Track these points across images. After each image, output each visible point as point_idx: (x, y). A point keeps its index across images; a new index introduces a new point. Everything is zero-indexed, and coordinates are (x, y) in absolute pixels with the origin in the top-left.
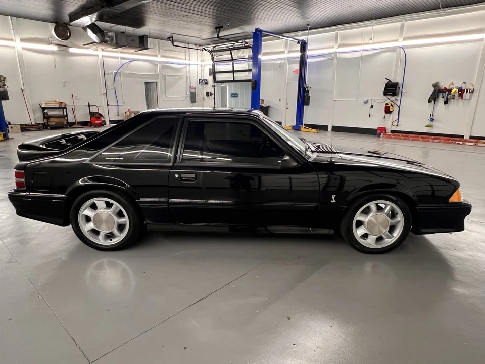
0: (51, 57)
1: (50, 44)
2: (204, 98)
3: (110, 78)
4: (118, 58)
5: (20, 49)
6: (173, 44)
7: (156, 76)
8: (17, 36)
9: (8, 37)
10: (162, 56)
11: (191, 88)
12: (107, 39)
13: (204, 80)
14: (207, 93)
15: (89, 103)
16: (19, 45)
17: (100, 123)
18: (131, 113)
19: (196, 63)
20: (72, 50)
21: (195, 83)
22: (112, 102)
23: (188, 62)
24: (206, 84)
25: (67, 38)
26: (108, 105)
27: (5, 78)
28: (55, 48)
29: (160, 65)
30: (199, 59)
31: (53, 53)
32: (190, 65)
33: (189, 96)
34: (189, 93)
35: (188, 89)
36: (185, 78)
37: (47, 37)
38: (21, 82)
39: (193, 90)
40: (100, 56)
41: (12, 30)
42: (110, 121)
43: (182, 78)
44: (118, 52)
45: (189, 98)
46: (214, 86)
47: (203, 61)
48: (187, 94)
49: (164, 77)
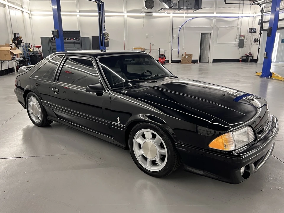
0: (141, 20)
1: (142, 12)
2: (251, 44)
3: (176, 31)
4: (183, 17)
5: (125, 17)
6: (225, 2)
7: (210, 28)
8: (125, 10)
9: (121, 11)
10: (217, 13)
11: (240, 36)
12: (172, 5)
13: (253, 29)
14: (255, 40)
15: (159, 48)
16: (125, 14)
17: (163, 62)
18: (186, 55)
19: (249, 15)
20: (154, 15)
21: (244, 32)
22: (175, 48)
23: (240, 15)
24: (255, 32)
25: (152, 7)
26: (172, 50)
27: (108, 34)
28: (144, 14)
29: (215, 20)
30: (252, 12)
31: (143, 17)
32: (242, 17)
33: (238, 42)
34: (238, 40)
35: (238, 37)
36: (236, 28)
37: (141, 9)
38: (124, 36)
39: (242, 38)
40: (171, 17)
41: (123, 7)
42: (172, 60)
43: (233, 29)
44: (184, 13)
45: (237, 44)
46: (261, 34)
47: (256, 13)
48: (236, 41)
49: (217, 29)
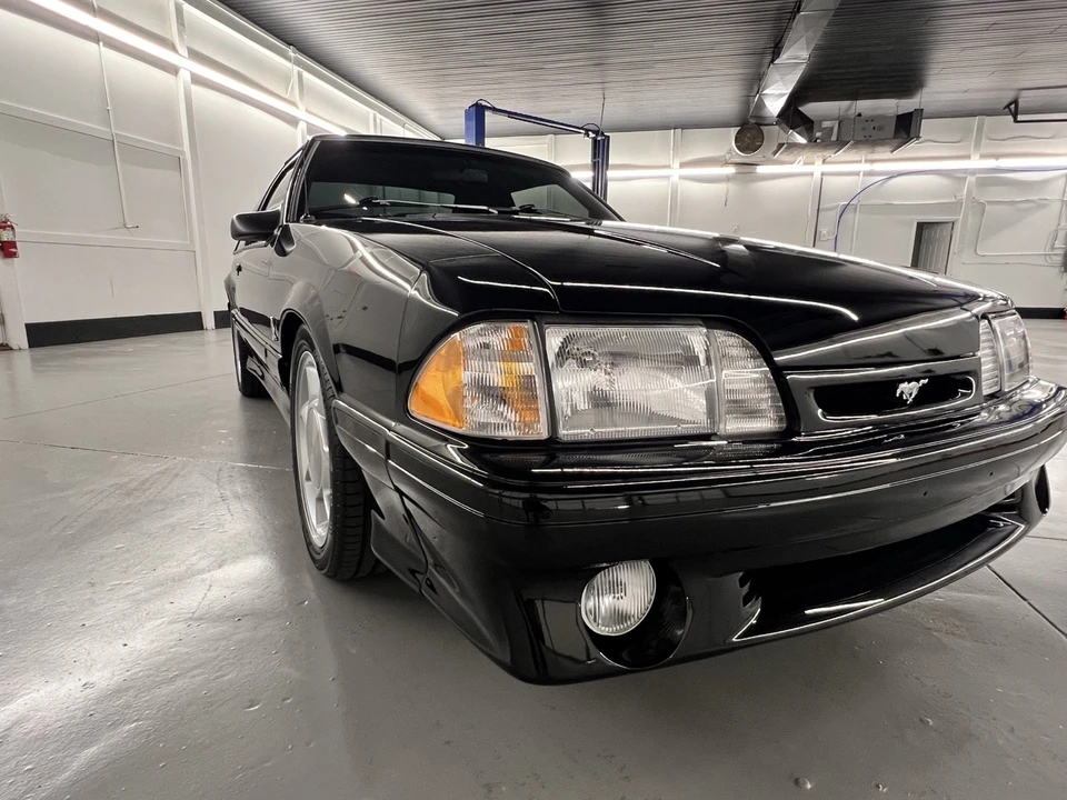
0: (721, 187)
1: (727, 163)
3: (829, 218)
4: (857, 174)
5: (675, 178)
6: (1016, 118)
7: (954, 207)
8: (676, 160)
9: (664, 163)
10: (983, 156)
16: (676, 172)
20: (760, 170)
25: (756, 149)
28: (731, 170)
29: (973, 179)
31: (728, 179)
33: (1061, 252)
34: (1060, 244)
37: (723, 153)
40: (817, 175)
41: (671, 151)
43: (1043, 206)
44: (860, 162)
45: (1059, 260)
48: (1053, 248)
49: (981, 208)
